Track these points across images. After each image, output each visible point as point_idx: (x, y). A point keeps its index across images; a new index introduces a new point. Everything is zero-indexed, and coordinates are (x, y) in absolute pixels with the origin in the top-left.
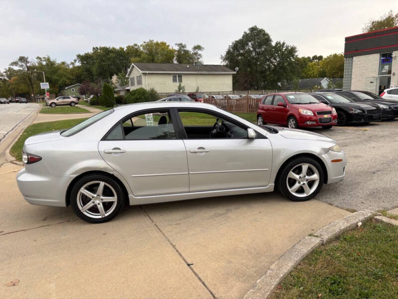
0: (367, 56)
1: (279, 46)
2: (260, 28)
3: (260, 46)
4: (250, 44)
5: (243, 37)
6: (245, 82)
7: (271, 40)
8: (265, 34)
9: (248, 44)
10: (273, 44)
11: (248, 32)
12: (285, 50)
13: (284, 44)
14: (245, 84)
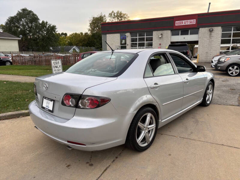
0: (114, 34)
1: (44, 24)
2: (29, 10)
3: (31, 23)
4: (23, 20)
5: (17, 14)
6: (23, 46)
7: (38, 19)
8: (34, 15)
9: (22, 20)
10: (41, 22)
11: (21, 11)
12: (49, 26)
13: (47, 23)
14: (23, 48)
